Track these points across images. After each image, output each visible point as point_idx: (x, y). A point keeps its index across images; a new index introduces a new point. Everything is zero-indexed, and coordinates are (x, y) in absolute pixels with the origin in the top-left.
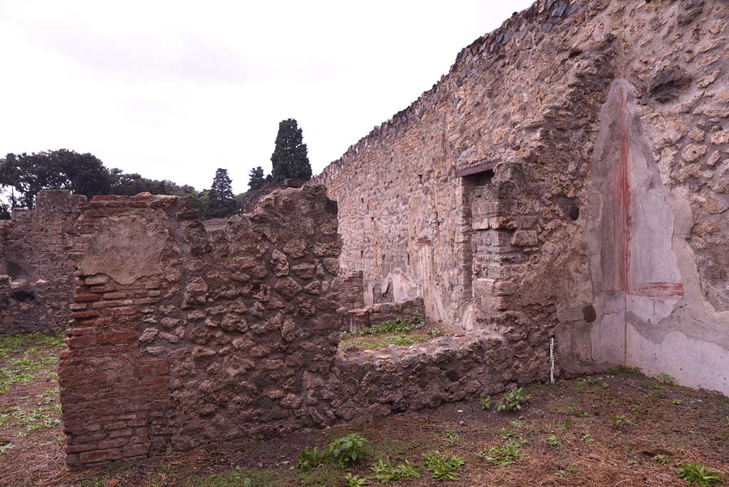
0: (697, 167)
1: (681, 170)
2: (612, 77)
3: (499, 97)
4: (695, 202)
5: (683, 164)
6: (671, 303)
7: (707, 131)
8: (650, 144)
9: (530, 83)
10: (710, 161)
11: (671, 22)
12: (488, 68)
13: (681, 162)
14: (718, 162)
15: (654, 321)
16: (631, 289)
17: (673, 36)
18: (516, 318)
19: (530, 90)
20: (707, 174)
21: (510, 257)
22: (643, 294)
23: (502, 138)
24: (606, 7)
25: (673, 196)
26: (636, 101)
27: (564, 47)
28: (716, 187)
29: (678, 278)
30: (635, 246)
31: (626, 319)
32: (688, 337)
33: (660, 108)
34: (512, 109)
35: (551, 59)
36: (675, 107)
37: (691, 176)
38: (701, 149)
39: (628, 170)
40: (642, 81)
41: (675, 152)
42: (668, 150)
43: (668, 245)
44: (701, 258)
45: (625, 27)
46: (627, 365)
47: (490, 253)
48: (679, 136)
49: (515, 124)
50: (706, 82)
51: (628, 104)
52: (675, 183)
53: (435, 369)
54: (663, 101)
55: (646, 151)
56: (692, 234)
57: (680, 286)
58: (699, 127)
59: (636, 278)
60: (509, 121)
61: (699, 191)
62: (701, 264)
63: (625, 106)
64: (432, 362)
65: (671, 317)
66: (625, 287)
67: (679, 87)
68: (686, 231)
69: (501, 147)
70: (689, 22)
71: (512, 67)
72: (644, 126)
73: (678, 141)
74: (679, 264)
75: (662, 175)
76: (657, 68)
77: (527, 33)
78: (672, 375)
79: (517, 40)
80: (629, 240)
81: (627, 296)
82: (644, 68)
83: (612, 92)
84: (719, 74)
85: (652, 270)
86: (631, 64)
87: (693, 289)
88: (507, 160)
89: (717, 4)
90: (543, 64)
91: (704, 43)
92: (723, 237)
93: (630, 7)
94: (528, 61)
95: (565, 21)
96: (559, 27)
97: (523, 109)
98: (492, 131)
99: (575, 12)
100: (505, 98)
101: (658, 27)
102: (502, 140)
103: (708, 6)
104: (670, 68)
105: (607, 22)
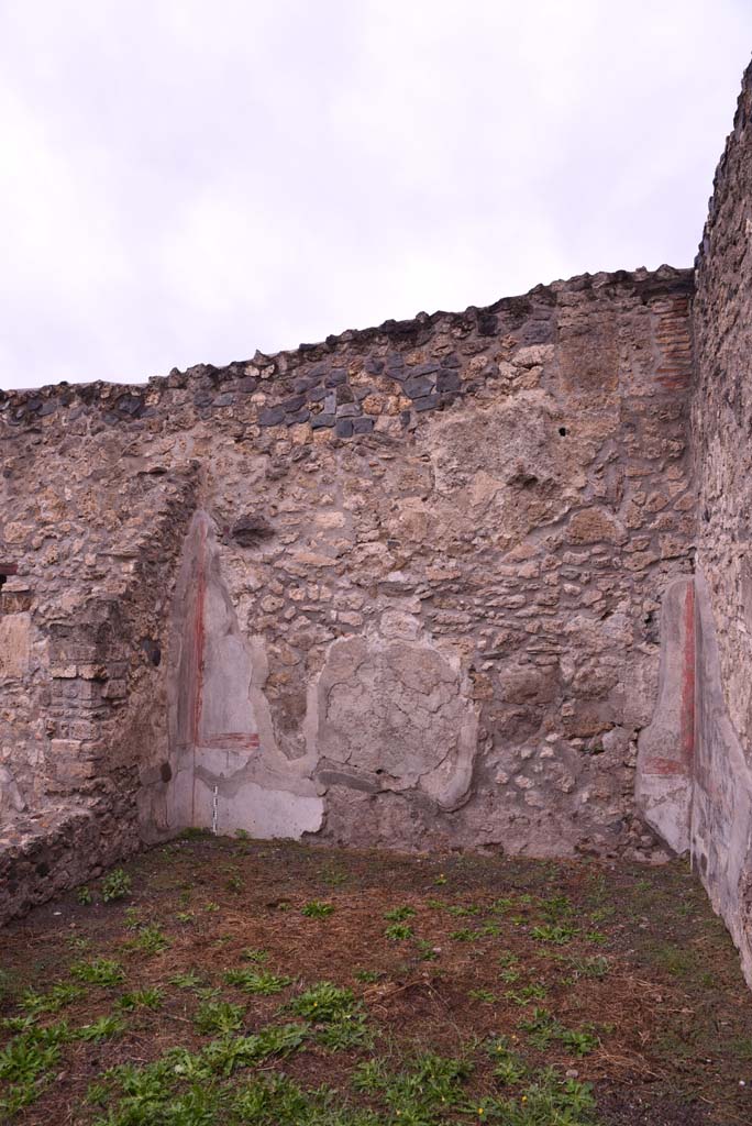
0: (274, 619)
1: (259, 619)
2: (194, 507)
3: (22, 480)
4: (272, 652)
5: (262, 614)
6: (246, 754)
7: (286, 586)
8: (228, 587)
9: (78, 479)
10: (288, 615)
11: (260, 472)
12: (10, 438)
13: (259, 610)
14: (294, 617)
15: (227, 774)
16: (201, 741)
17: (260, 486)
18: (104, 786)
19: (77, 487)
20: (284, 627)
21: (101, 712)
22: (216, 746)
23: (20, 537)
24: (191, 428)
25: (250, 644)
26: (216, 537)
27: (132, 452)
28: (291, 640)
29: (254, 729)
30: (208, 693)
31: (194, 775)
32: (263, 787)
33: (241, 552)
34: (44, 503)
35: (113, 460)
36: (257, 556)
37: (269, 626)
38: (280, 602)
39: (204, 610)
40: (224, 519)
41: (254, 600)
42: (246, 596)
43: (245, 694)
44: (276, 708)
45: (211, 457)
46: (195, 825)
47: (75, 707)
48: (259, 586)
49: (45, 523)
50: (287, 541)
51: (208, 540)
52: (253, 631)
53: (26, 864)
54: (243, 546)
55: (225, 594)
56: (268, 683)
57: (256, 736)
58: (279, 580)
59: (208, 729)
60: (36, 518)
61: (274, 642)
62: (275, 714)
63: (205, 541)
64: (23, 856)
65: (246, 769)
66: (196, 740)
67: (261, 536)
68: (263, 680)
69: (19, 549)
70: (275, 479)
71: (52, 449)
72: (223, 566)
73: (258, 590)
74: (256, 713)
75: (239, 621)
76: (241, 512)
77: (80, 414)
78: (247, 829)
79: (64, 418)
80: (200, 687)
81: (197, 749)
82: (227, 507)
83: (193, 523)
84: (299, 536)
85: (226, 720)
86: (214, 498)
87: (267, 739)
88: (26, 569)
89: (300, 474)
90: (101, 462)
91: (288, 504)
92: (296, 688)
93: (217, 440)
94: (78, 451)
95: (137, 422)
96: (127, 426)
97: (62, 507)
98: (5, 524)
99: (151, 416)
100: (34, 486)
101: (246, 472)
102: (22, 540)
103: (292, 472)
104: (254, 516)
105: (191, 444)
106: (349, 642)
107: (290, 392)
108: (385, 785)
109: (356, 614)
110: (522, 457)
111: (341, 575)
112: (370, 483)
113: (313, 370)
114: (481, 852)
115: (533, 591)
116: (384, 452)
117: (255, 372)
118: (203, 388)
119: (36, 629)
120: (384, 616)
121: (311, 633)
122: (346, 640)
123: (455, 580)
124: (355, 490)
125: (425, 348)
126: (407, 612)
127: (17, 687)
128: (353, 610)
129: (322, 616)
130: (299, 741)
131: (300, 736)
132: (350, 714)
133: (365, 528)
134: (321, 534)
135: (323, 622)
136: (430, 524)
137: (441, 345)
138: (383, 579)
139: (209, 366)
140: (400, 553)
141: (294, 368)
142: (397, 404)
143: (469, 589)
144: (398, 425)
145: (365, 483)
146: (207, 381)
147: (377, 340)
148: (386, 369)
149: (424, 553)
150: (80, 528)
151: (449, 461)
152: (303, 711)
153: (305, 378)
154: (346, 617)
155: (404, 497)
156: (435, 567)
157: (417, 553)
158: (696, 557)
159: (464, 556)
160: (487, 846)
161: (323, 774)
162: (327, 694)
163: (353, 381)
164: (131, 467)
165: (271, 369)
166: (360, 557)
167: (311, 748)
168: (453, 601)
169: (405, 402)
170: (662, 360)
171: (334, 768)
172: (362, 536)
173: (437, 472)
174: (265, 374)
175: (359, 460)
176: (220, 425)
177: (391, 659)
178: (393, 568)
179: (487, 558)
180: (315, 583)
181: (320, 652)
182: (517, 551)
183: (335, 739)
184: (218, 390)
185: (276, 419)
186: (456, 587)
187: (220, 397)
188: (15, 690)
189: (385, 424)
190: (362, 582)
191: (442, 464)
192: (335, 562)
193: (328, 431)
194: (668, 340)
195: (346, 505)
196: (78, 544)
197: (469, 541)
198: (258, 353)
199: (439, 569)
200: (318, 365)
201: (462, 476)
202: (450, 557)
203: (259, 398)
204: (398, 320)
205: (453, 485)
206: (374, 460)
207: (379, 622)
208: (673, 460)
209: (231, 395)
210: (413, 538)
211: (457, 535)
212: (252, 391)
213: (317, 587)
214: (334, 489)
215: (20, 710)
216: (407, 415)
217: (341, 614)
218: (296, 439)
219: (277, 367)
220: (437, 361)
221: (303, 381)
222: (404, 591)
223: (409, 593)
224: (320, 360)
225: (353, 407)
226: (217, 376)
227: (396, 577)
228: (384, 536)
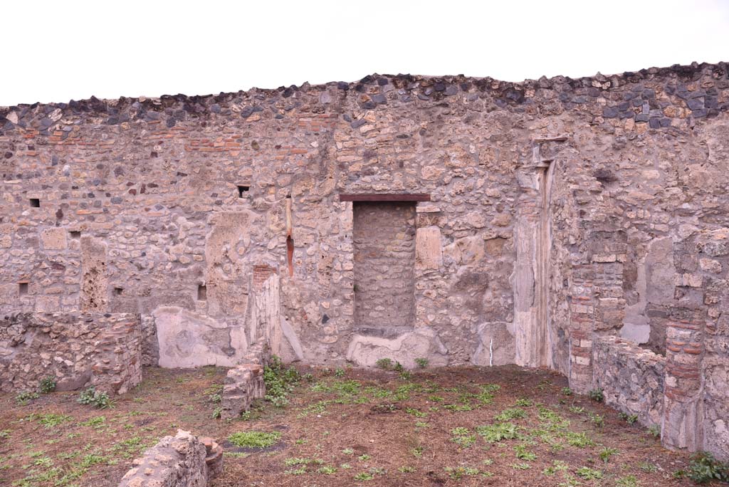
3: (432, 138)
7: (625, 210)
9: (481, 140)
11: (609, 145)
12: (424, 108)
14: (630, 228)
17: (608, 153)
19: (480, 145)
23: (435, 176)
24: (560, 114)
27: (520, 126)
28: (628, 240)
34: (454, 154)
35: (506, 130)
36: (607, 193)
38: (621, 219)
45: (574, 133)
49: (453, 167)
50: (625, 185)
58: (621, 207)
60: (447, 164)
67: (607, 182)
69: (433, 184)
70: (618, 149)
71: (459, 119)
76: (596, 167)
77: (477, 98)
79: (465, 99)
82: (587, 164)
84: (632, 182)
88: (438, 197)
89: (633, 148)
90: (497, 130)
91: (625, 164)
92: (630, 266)
93: (578, 124)
94: (480, 121)
95: (520, 106)
96: (513, 108)
97: (467, 157)
98: (422, 167)
99: (530, 104)
100: (442, 142)
101: (599, 144)
102: (436, 178)
103: (628, 146)
104: (605, 170)
105: (561, 125)
106: (663, 240)
107: (621, 99)
109: (665, 226)
111: (656, 204)
112: (674, 155)
113: (634, 88)
116: (681, 139)
117: (599, 85)
118: (565, 90)
119: (444, 237)
120: (681, 226)
121: (639, 236)
122: (660, 239)
123: (716, 209)
124: (666, 158)
125: (698, 82)
126: (693, 225)
127: (434, 275)
128: (664, 223)
129: (646, 227)
130: (634, 295)
131: (634, 292)
132: (663, 279)
133: (671, 180)
134: (645, 182)
135: (645, 230)
136: (705, 177)
137: (707, 82)
138: (680, 207)
139: (567, 78)
140: (689, 193)
141: (623, 85)
142: (684, 113)
143: (722, 213)
144: (685, 124)
145: (671, 155)
146: (568, 87)
147: (671, 75)
148: (676, 92)
149: (700, 194)
150: (481, 172)
151: (718, 146)
152: (635, 279)
153: (629, 92)
154: (660, 227)
155: (691, 164)
156: (707, 201)
157: (697, 194)
159: (721, 196)
161: (649, 312)
162: (650, 269)
163: (658, 97)
164: (519, 135)
165: (608, 84)
166: (668, 195)
167: (643, 298)
168: (714, 219)
169: (688, 112)
171: (655, 308)
172: (668, 184)
173: (711, 152)
174: (605, 87)
175: (667, 142)
176: (579, 115)
178: (685, 201)
180: (641, 209)
181: (644, 246)
183: (656, 292)
184: (574, 93)
185: (614, 114)
186: (716, 212)
187: (577, 98)
188: (434, 278)
189: (678, 123)
190: (669, 208)
191: (714, 147)
192: (653, 197)
193: (645, 124)
195: (660, 166)
196: (480, 182)
197: (723, 188)
198: (599, 73)
199: (709, 202)
200: (637, 85)
201: (724, 154)
202: (714, 196)
203: (602, 100)
204: (682, 64)
205: (720, 158)
206: (676, 143)
207: (678, 230)
209: (584, 97)
210: (697, 186)
211: (718, 185)
212: (596, 96)
213: (642, 211)
214: (653, 157)
215: (440, 290)
216: (689, 118)
217: (656, 226)
218: (626, 127)
219: (612, 83)
220: (704, 91)
221: (628, 94)
222: (689, 214)
223: (691, 215)
224: (638, 82)
225: (659, 112)
226: (573, 84)
227: (686, 206)
228: (680, 184)
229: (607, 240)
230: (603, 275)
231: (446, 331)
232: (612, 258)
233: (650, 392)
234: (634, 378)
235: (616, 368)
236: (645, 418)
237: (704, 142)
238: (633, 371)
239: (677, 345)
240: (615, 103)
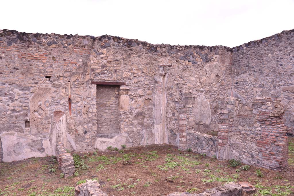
3: (127, 62)
9: (143, 64)
11: (182, 69)
12: (124, 50)
17: (181, 71)
19: (143, 66)
24: (168, 57)
27: (156, 60)
34: (134, 68)
35: (151, 61)
49: (134, 73)
50: (186, 82)
60: (132, 72)
69: (126, 79)
70: (184, 70)
71: (136, 55)
77: (142, 49)
79: (138, 48)
88: (128, 84)
89: (188, 70)
90: (148, 61)
91: (186, 75)
93: (173, 61)
94: (143, 57)
95: (156, 53)
96: (153, 54)
97: (138, 70)
98: (123, 72)
99: (158, 53)
100: (130, 64)
101: (179, 68)
102: (128, 77)
103: (187, 69)
105: (168, 61)
107: (185, 54)
108: (201, 123)
110: (217, 72)
111: (194, 88)
114: (212, 132)
115: (217, 92)
116: (200, 68)
117: (179, 49)
118: (169, 49)
119: (130, 99)
120: (200, 96)
124: (197, 74)
125: (204, 51)
126: (203, 95)
127: (127, 113)
128: (196, 95)
134: (191, 81)
136: (206, 81)
137: (206, 51)
139: (170, 45)
140: (202, 85)
141: (185, 49)
142: (201, 60)
143: (210, 92)
144: (201, 64)
145: (198, 73)
146: (170, 48)
147: (197, 48)
148: (199, 54)
150: (143, 75)
151: (209, 71)
153: (187, 52)
155: (203, 76)
157: (204, 86)
158: (232, 88)
159: (210, 86)
160: (212, 131)
163: (194, 54)
164: (155, 63)
165: (181, 49)
166: (197, 86)
168: (208, 93)
169: (202, 60)
170: (229, 61)
172: (197, 82)
173: (207, 73)
175: (197, 69)
176: (173, 58)
177: (201, 103)
179: (212, 87)
182: (215, 86)
184: (172, 50)
185: (183, 59)
186: (208, 91)
187: (173, 52)
188: (127, 114)
189: (199, 63)
190: (197, 90)
192: (193, 86)
193: (191, 63)
194: (230, 58)
195: (195, 76)
196: (143, 79)
198: (178, 45)
199: (207, 88)
200: (189, 50)
201: (210, 74)
202: (208, 86)
203: (179, 54)
204: (200, 45)
207: (199, 97)
208: (230, 75)
209: (175, 52)
210: (204, 83)
211: (209, 83)
212: (178, 52)
214: (193, 73)
215: (129, 119)
216: (202, 62)
218: (186, 63)
220: (205, 54)
222: (202, 92)
223: (203, 92)
225: (195, 59)
226: (172, 47)
227: (201, 89)
228: (200, 82)
229: (190, 100)
230: (189, 111)
231: (131, 134)
232: (191, 106)
233: (210, 146)
234: (204, 143)
235: (197, 140)
236: (208, 154)
237: (206, 70)
238: (204, 140)
239: (222, 130)
240: (183, 55)
